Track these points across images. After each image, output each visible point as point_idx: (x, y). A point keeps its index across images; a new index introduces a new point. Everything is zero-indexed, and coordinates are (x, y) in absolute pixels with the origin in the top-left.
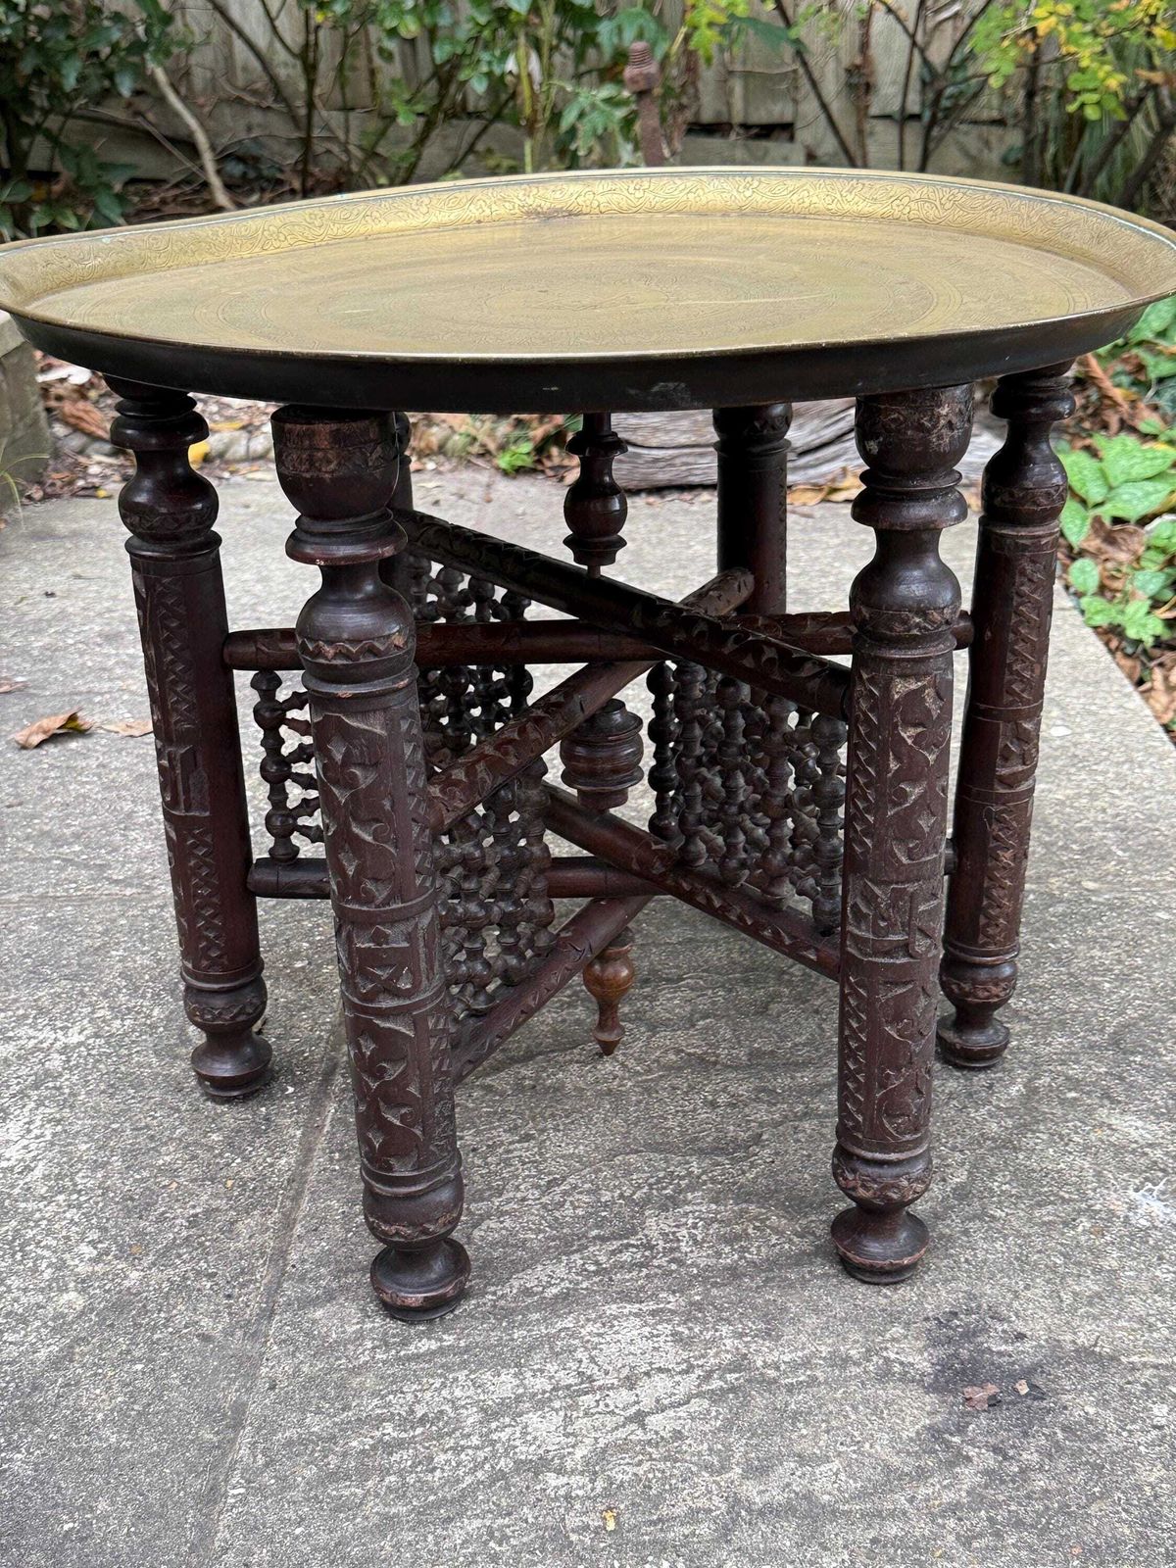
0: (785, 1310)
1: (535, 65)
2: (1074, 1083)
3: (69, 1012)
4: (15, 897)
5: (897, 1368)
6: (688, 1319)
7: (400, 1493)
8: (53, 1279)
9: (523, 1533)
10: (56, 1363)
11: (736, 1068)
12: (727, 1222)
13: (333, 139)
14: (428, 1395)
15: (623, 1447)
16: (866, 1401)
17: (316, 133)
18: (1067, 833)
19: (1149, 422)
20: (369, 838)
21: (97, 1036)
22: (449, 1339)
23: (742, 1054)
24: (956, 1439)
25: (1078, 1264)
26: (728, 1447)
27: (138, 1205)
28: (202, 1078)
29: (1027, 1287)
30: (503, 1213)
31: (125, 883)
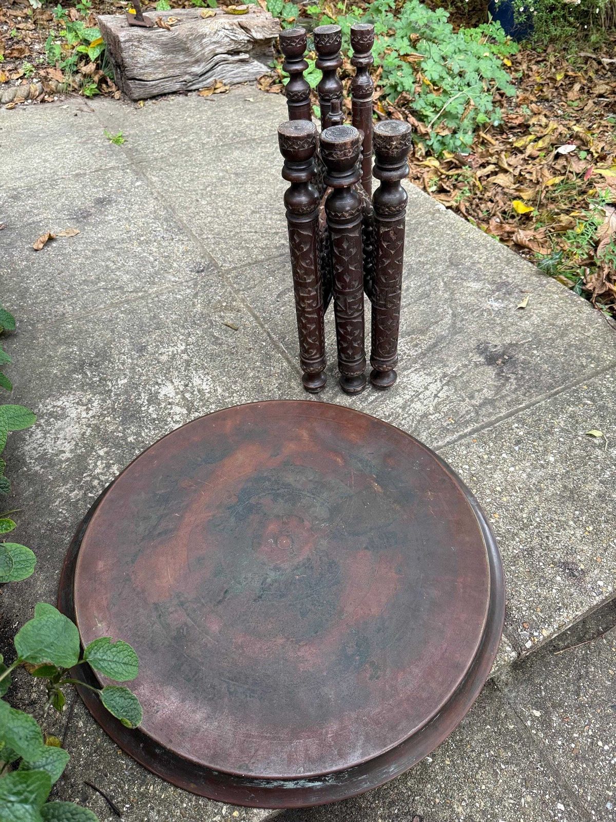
0: (443, 359)
2: (453, 278)
5: (478, 363)
6: (424, 368)
9: (437, 431)
16: (478, 373)
24: (504, 374)
25: (492, 324)
26: (461, 395)
29: (487, 334)
31: (135, 292)
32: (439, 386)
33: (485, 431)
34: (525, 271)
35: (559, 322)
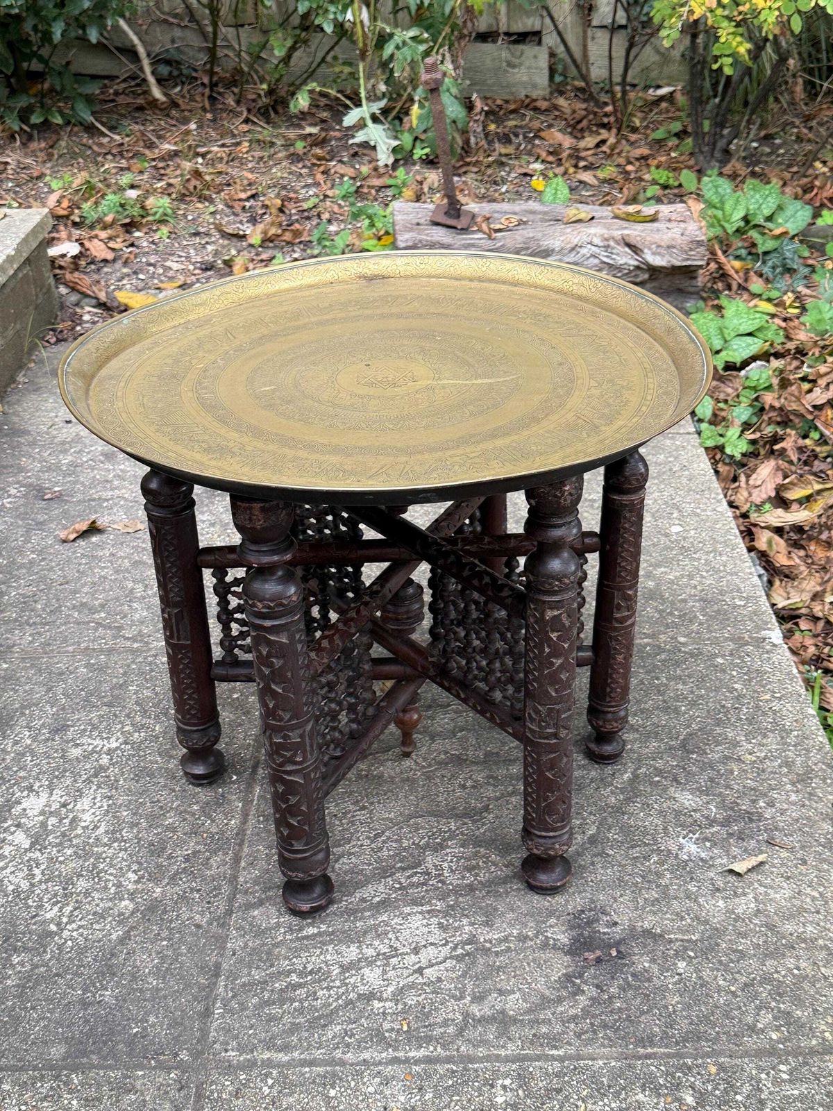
0: (496, 910)
1: (365, 15)
2: (659, 772)
3: (109, 729)
4: (71, 649)
5: (551, 942)
6: (446, 914)
7: (300, 1011)
8: (116, 893)
9: (362, 1032)
10: (123, 941)
11: (477, 763)
12: (468, 859)
13: (229, 47)
14: (313, 958)
15: (412, 986)
16: (534, 960)
17: (219, 43)
18: (672, 603)
19: (756, 285)
20: (280, 691)
21: (126, 743)
22: (324, 927)
23: (481, 754)
24: (578, 981)
25: (649, 882)
26: (464, 986)
27: (157, 849)
28: (186, 774)
29: (621, 896)
30: (351, 854)
31: (133, 639)
32: (442, 954)
33: (441, 1069)
34: (819, 806)
35: (789, 927)
